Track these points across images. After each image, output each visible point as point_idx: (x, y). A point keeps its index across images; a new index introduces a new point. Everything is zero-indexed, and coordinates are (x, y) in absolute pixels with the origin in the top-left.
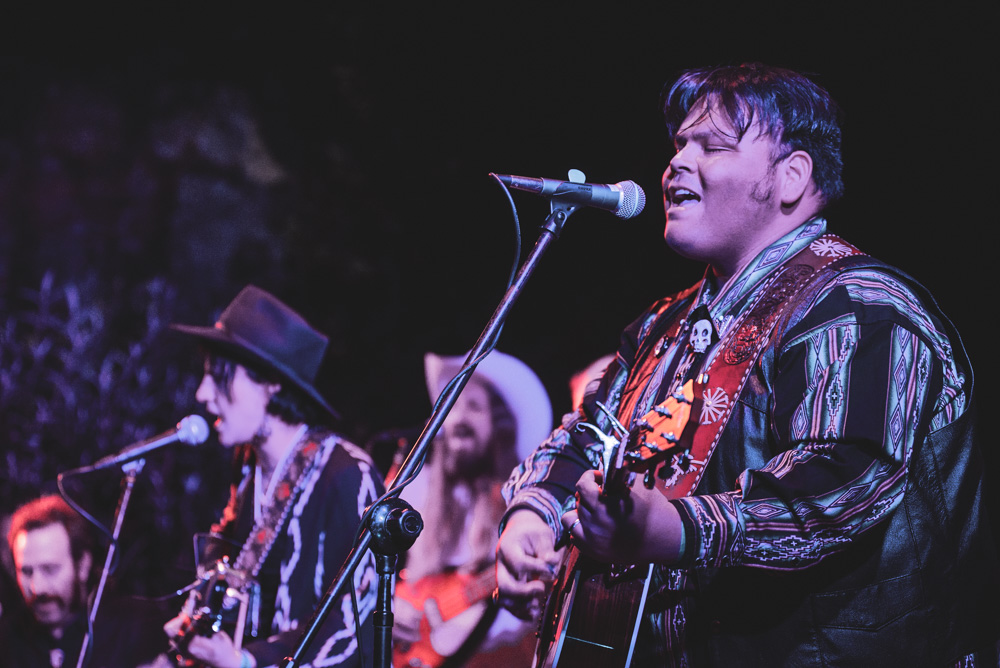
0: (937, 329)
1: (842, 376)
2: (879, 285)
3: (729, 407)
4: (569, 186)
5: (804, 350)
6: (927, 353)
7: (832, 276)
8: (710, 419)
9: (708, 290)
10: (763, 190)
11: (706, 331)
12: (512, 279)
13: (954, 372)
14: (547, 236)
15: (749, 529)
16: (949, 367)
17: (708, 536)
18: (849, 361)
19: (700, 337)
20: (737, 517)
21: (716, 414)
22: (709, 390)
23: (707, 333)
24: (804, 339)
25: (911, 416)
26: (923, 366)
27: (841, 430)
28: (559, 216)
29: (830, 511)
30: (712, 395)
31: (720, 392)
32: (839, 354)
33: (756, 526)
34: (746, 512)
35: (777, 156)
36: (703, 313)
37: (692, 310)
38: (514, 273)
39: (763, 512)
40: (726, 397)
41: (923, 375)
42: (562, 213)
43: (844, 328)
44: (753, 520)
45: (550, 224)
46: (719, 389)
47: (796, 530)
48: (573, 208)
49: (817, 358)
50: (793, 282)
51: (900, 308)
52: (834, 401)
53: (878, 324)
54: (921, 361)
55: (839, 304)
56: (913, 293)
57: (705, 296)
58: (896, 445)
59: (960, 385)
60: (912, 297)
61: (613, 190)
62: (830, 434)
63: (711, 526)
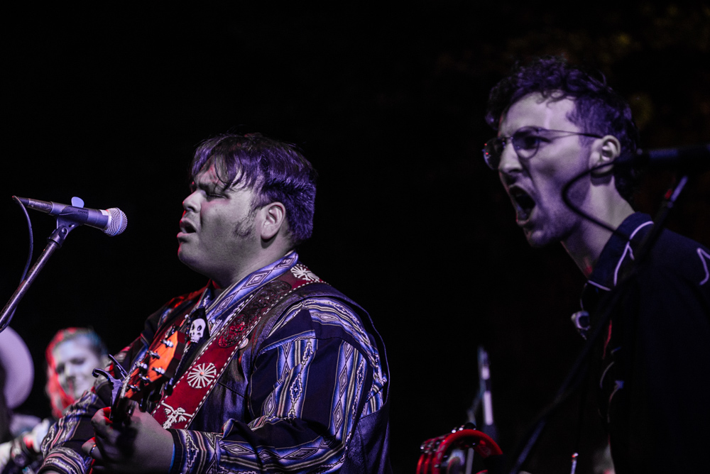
0: (372, 343)
1: (302, 376)
2: (333, 310)
3: (216, 378)
4: (71, 209)
5: (275, 354)
6: (364, 362)
7: (297, 300)
8: (201, 384)
9: (208, 296)
10: (244, 228)
11: (200, 327)
12: (24, 276)
13: (380, 374)
14: (53, 245)
15: (223, 460)
16: (377, 372)
17: (191, 458)
18: (309, 364)
19: (196, 331)
20: (215, 450)
21: (206, 382)
22: (204, 364)
23: (201, 329)
24: (278, 346)
25: (351, 409)
26: (361, 372)
27: (299, 413)
28: (63, 231)
29: (283, 461)
30: (205, 368)
31: (212, 366)
32: (302, 360)
33: (229, 459)
34: (223, 447)
35: (257, 203)
36: (201, 314)
37: (194, 309)
38: (26, 271)
39: (236, 450)
40: (215, 370)
41: (360, 378)
42: (64, 229)
43: (307, 341)
44: (227, 453)
45: (56, 237)
46: (211, 364)
47: (258, 468)
48: (73, 226)
49: (286, 360)
50: (275, 294)
51: (346, 328)
52: (295, 393)
53: (331, 340)
54: (360, 368)
55: (304, 323)
56: (357, 317)
57: (205, 300)
58: (338, 429)
59: (382, 383)
60: (355, 320)
61: (103, 214)
62: (291, 415)
63: (195, 451)
